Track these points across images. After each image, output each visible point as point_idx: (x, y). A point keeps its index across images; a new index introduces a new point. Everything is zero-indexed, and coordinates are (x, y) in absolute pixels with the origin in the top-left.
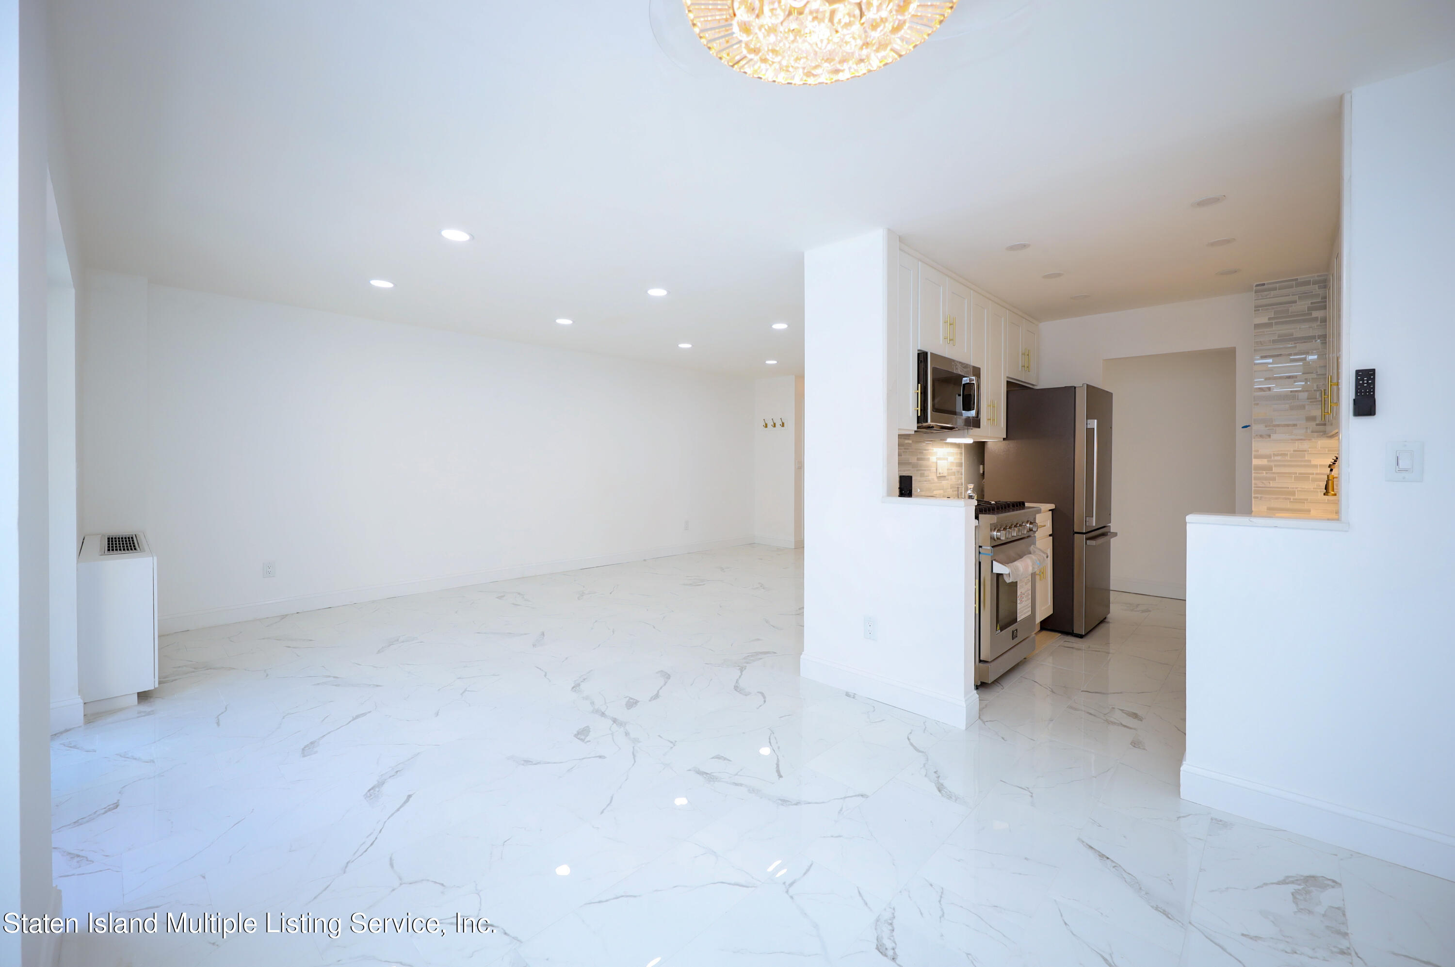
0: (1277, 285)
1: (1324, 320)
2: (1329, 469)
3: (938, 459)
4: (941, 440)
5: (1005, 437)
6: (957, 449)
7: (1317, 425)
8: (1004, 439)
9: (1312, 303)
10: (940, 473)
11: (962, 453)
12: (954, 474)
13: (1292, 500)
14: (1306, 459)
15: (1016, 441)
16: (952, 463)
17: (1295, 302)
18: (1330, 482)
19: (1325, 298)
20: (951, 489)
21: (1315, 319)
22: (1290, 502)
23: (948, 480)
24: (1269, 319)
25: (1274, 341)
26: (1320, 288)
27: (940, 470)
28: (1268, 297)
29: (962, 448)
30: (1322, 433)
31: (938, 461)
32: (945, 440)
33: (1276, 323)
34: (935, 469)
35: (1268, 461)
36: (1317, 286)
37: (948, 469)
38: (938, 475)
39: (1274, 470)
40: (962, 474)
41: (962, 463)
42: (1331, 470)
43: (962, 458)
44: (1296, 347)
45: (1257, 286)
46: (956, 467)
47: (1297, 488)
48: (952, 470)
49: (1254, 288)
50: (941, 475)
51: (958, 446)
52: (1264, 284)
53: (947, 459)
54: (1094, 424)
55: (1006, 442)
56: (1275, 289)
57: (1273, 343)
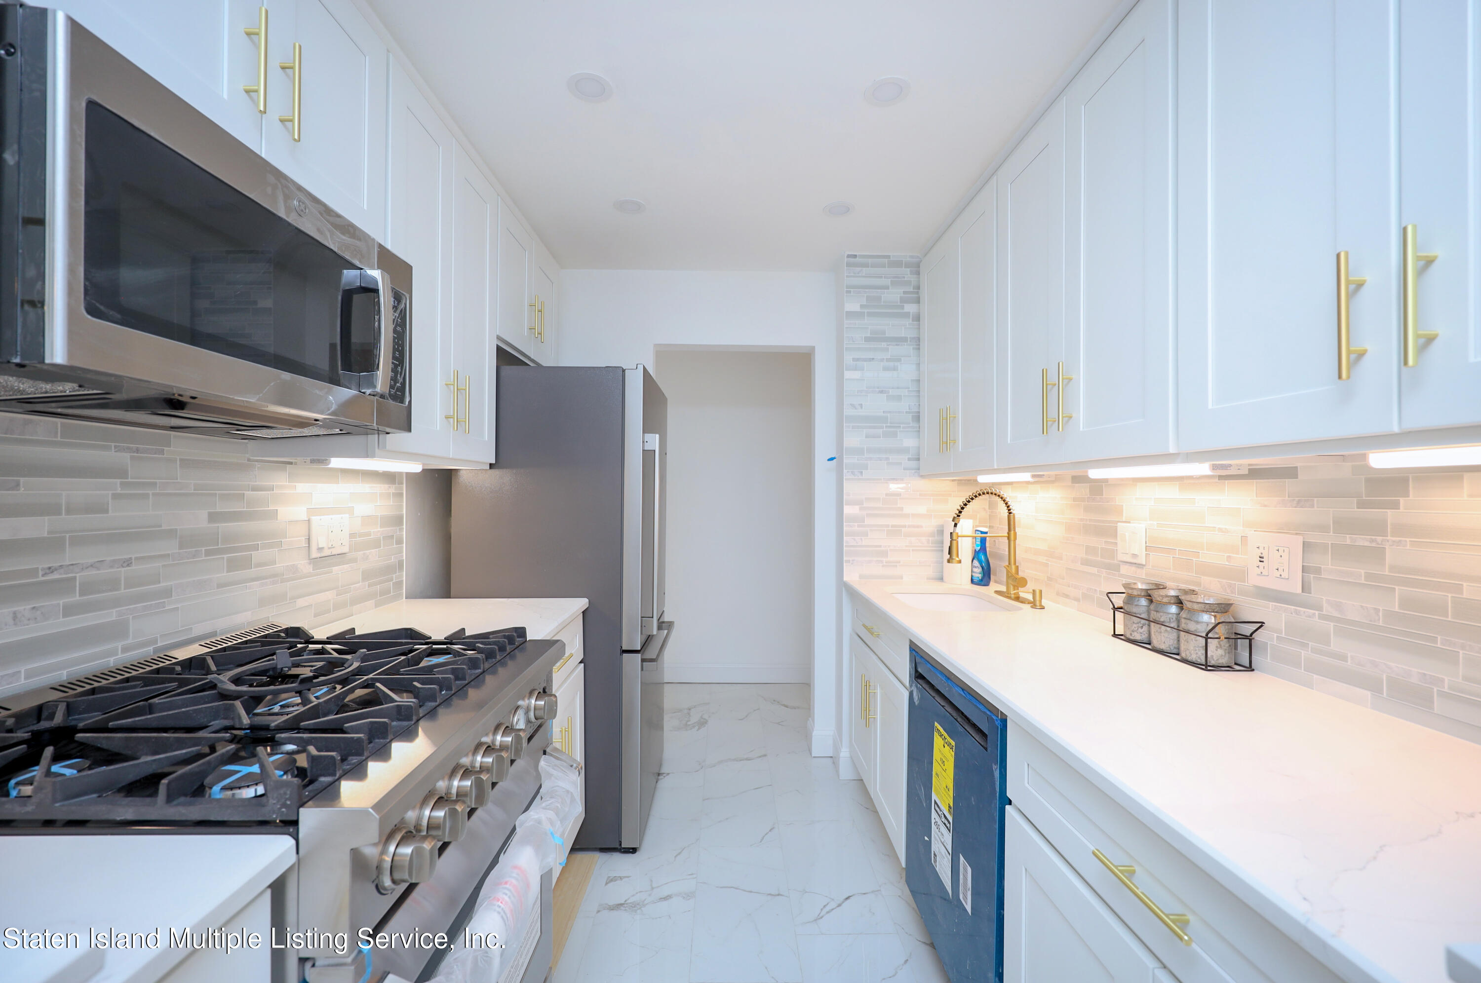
0: (870, 261)
1: (917, 318)
2: (953, 523)
3: (312, 511)
4: (312, 461)
5: (493, 462)
6: (386, 486)
7: (909, 459)
8: (491, 466)
9: (905, 293)
10: (320, 549)
11: (402, 494)
12: (376, 544)
13: (885, 564)
14: (899, 506)
15: (514, 471)
16: (368, 520)
17: (887, 288)
18: (954, 542)
19: (919, 288)
20: (364, 579)
21: (906, 315)
22: (883, 566)
23: (354, 560)
24: (862, 306)
25: (867, 339)
26: (912, 273)
27: (320, 540)
28: (860, 275)
29: (402, 483)
30: (913, 471)
31: (314, 519)
32: (323, 461)
33: (869, 314)
34: (303, 539)
35: (860, 509)
36: (909, 270)
37: (352, 535)
38: (315, 554)
39: (868, 521)
40: (399, 542)
41: (401, 517)
42: (956, 525)
43: (402, 506)
44: (887, 350)
45: (849, 256)
46: (381, 527)
47: (889, 546)
48: (369, 534)
49: (846, 259)
50: (327, 552)
51: (390, 478)
52: (855, 256)
53: (350, 511)
54: (653, 442)
55: (496, 472)
56: (866, 265)
57: (865, 341)
